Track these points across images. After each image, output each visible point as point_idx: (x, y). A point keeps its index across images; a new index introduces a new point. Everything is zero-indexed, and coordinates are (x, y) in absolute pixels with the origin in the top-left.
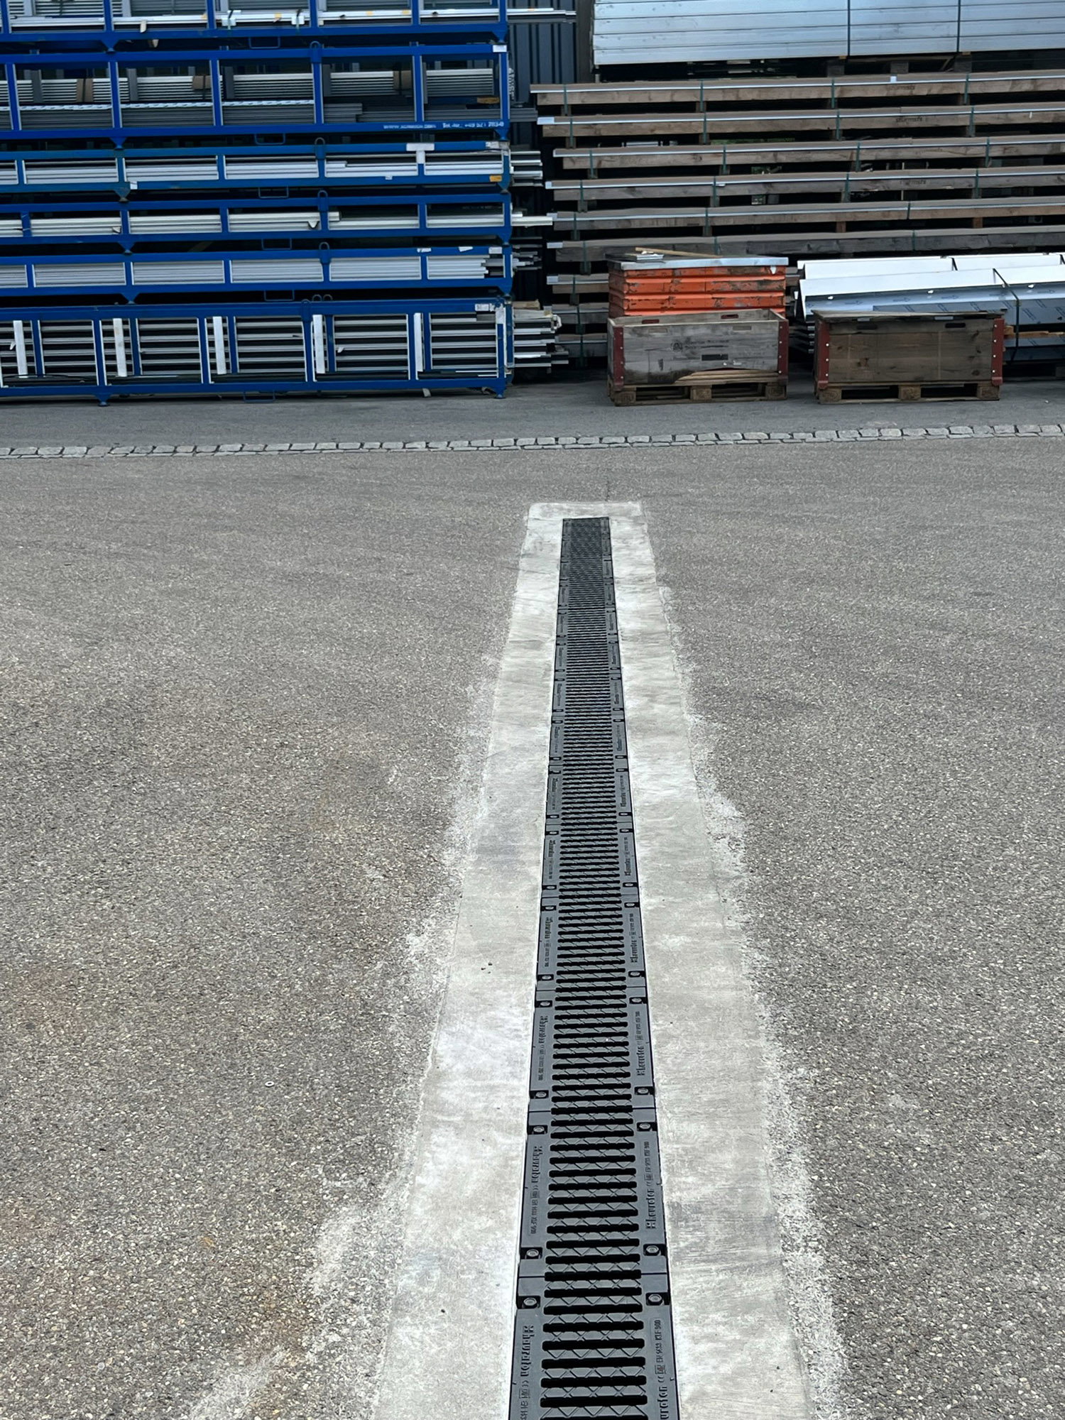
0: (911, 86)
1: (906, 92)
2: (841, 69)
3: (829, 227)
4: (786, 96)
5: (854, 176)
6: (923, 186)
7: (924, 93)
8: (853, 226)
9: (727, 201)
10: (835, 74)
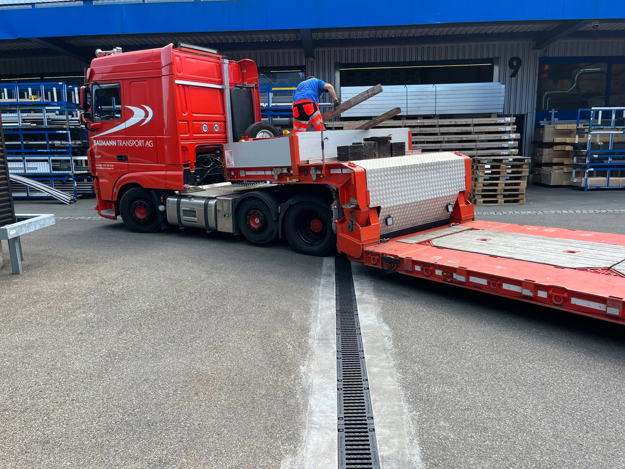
1: (422, 124)
2: (405, 118)
7: (427, 124)
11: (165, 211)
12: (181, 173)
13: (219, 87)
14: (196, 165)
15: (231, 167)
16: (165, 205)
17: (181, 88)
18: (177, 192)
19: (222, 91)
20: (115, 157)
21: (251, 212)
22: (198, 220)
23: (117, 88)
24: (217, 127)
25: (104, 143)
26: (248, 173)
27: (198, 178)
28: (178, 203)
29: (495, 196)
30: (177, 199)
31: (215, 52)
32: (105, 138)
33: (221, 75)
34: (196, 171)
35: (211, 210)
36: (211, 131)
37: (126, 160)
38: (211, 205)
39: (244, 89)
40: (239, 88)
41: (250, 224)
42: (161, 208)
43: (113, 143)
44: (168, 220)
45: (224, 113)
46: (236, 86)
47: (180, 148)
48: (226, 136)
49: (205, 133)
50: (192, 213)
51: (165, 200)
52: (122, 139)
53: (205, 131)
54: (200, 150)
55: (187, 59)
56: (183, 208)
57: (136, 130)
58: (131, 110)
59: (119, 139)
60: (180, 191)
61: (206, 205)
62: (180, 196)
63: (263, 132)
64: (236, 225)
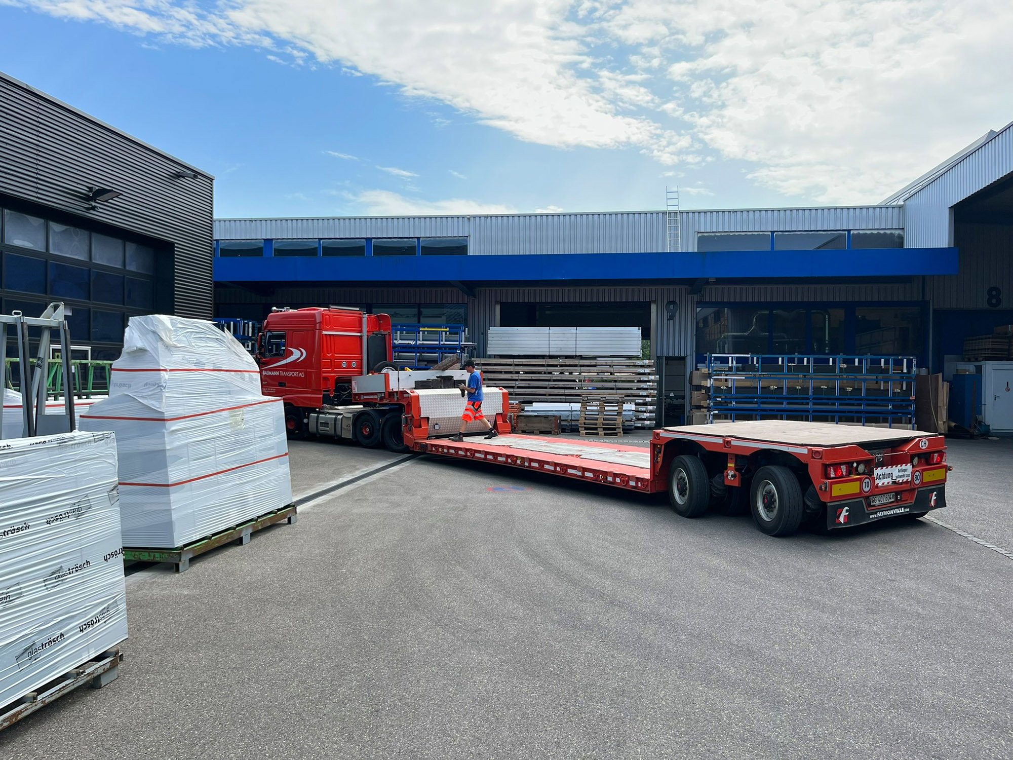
0: (565, 362)
1: (564, 364)
2: (548, 357)
3: (545, 395)
4: (534, 363)
5: (550, 383)
6: (568, 386)
7: (568, 364)
8: (550, 395)
9: (519, 387)
10: (546, 359)
11: (308, 423)
12: (321, 396)
13: (359, 334)
14: (335, 391)
15: (355, 392)
16: (308, 419)
17: (328, 338)
18: (317, 409)
19: (361, 337)
20: (277, 383)
21: (364, 423)
22: (329, 430)
23: (283, 336)
24: (354, 364)
25: (270, 373)
26: (366, 397)
27: (336, 401)
28: (318, 417)
29: (596, 429)
30: (316, 415)
31: (358, 309)
32: (270, 370)
33: (361, 325)
34: (335, 395)
35: (338, 424)
36: (349, 366)
37: (284, 386)
38: (339, 418)
39: (379, 335)
40: (375, 335)
41: (363, 432)
42: (305, 421)
43: (277, 373)
44: (310, 430)
45: (361, 353)
46: (373, 334)
47: (322, 378)
48: (362, 370)
49: (344, 368)
50: (326, 424)
51: (309, 415)
52: (283, 371)
53: (344, 366)
54: (339, 380)
55: (335, 316)
56: (320, 421)
57: (294, 365)
58: (291, 351)
59: (281, 370)
60: (319, 409)
61: (336, 419)
62: (319, 413)
63: (388, 368)
64: (354, 434)
